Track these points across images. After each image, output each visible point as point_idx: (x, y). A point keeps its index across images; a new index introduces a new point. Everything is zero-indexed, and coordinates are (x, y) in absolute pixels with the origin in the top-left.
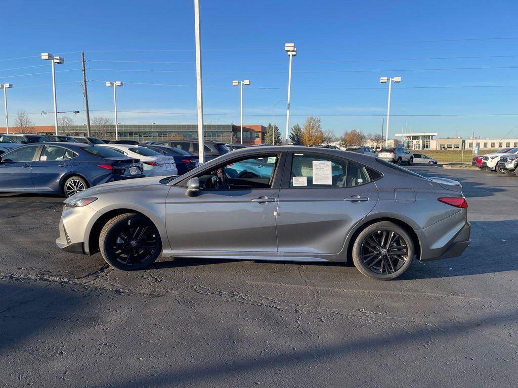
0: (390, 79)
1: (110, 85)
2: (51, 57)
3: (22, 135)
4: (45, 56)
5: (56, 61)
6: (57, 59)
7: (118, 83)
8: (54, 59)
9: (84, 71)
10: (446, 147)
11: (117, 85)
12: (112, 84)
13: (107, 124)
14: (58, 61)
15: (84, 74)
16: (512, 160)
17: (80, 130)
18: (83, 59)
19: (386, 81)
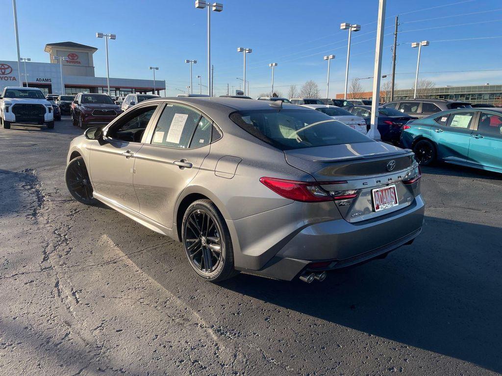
1: (415, 46)
2: (348, 26)
3: (360, 100)
4: (343, 26)
5: (353, 29)
6: (355, 27)
7: (424, 43)
8: (352, 27)
9: (396, 35)
11: (422, 44)
12: (418, 44)
13: (429, 87)
14: (355, 29)
15: (396, 38)
17: (402, 94)
18: (397, 23)
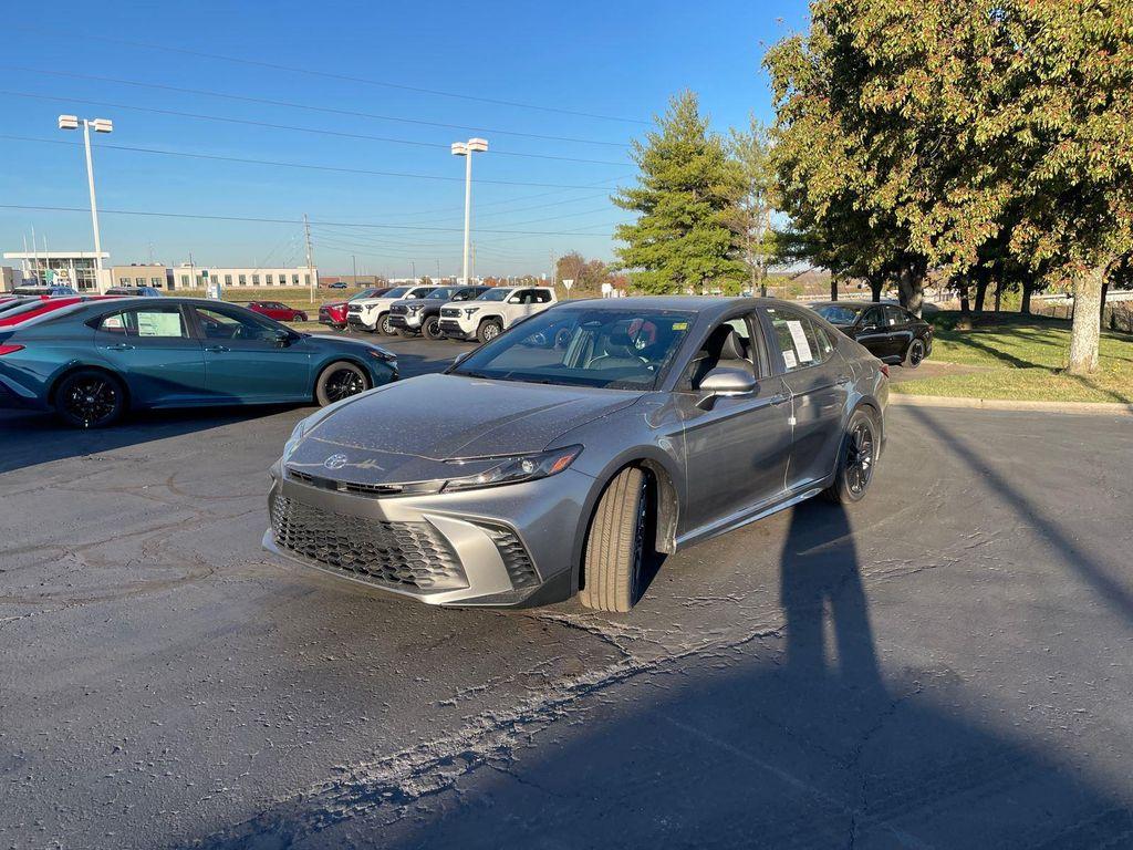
0: (85, 121)
10: (149, 285)
16: (415, 310)
19: (76, 125)
